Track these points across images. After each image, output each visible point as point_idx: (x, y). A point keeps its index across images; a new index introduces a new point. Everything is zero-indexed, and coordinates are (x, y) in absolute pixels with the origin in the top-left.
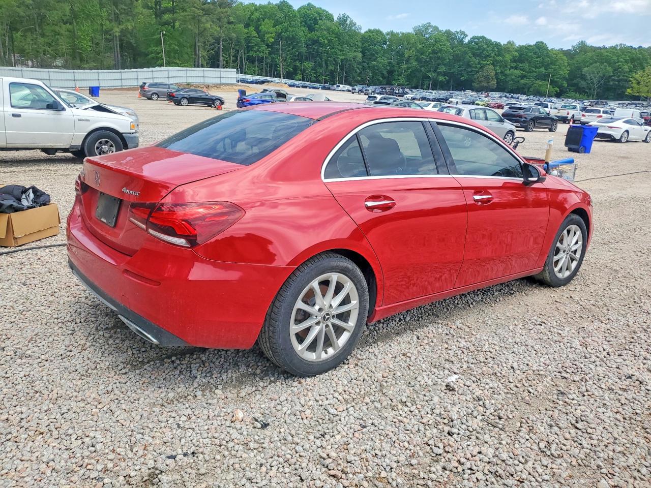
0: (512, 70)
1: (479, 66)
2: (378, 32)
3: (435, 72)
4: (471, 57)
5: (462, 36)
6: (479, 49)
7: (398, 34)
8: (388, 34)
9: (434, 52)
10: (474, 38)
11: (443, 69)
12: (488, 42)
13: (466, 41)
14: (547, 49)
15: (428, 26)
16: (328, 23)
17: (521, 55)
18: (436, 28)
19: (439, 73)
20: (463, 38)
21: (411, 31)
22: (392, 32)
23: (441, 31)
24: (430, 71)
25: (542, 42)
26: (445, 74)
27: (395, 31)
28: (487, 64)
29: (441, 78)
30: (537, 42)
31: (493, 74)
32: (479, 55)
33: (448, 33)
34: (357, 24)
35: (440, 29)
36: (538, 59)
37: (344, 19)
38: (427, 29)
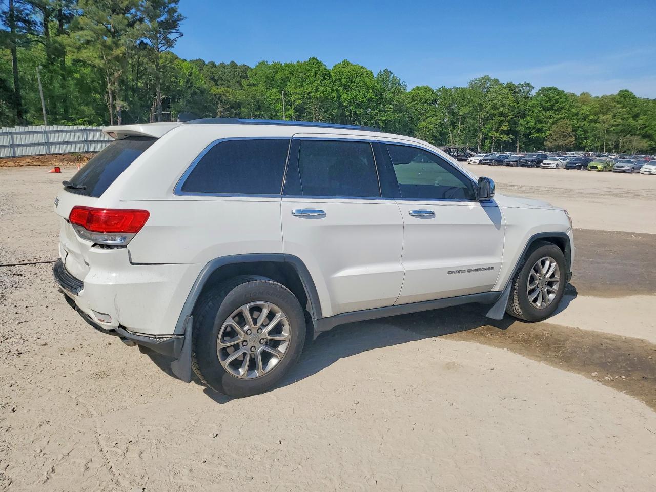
0: (593, 124)
1: (551, 121)
2: (427, 89)
3: (497, 131)
4: (540, 111)
5: (528, 89)
6: (550, 100)
7: (450, 89)
9: (494, 107)
10: (543, 90)
12: (560, 93)
13: (533, 93)
14: (634, 97)
15: (486, 78)
16: (367, 80)
17: (601, 106)
18: (496, 81)
19: (503, 132)
20: (531, 91)
21: (465, 85)
22: (444, 88)
23: (501, 84)
24: (491, 130)
25: (627, 91)
26: (509, 133)
27: (447, 87)
28: (562, 118)
29: (504, 138)
30: (620, 91)
31: (570, 129)
32: (551, 108)
33: (510, 86)
34: (401, 81)
35: (501, 81)
36: (624, 109)
37: (385, 76)
38: (485, 82)
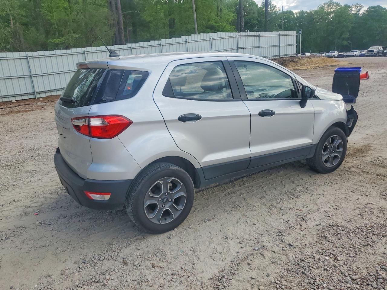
2: (290, 13)
3: (339, 38)
5: (359, 8)
6: (378, 15)
7: (307, 12)
8: (299, 13)
11: (347, 35)
12: (383, 10)
13: (362, 11)
15: (330, 3)
18: (337, 4)
19: (344, 39)
20: (360, 9)
21: (317, 8)
22: (302, 13)
23: (341, 6)
26: (348, 39)
27: (304, 10)
29: (345, 43)
32: (378, 20)
33: (347, 7)
35: (340, 4)
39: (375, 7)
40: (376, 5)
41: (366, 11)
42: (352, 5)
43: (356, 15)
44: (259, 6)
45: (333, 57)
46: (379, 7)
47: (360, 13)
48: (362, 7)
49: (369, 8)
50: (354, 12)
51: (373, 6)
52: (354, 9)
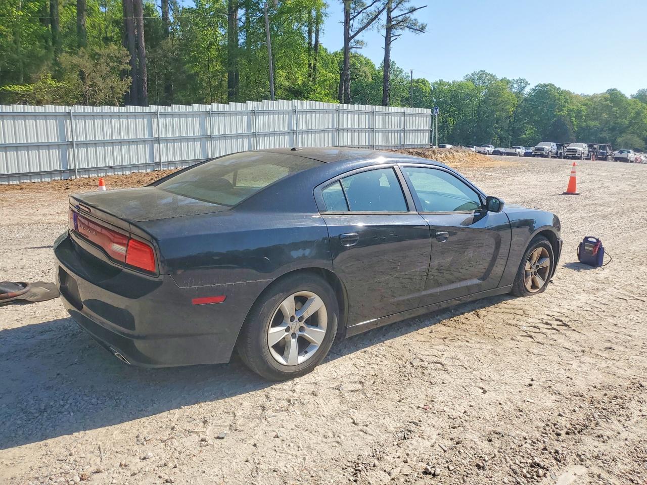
2: (424, 81)
5: (523, 85)
8: (436, 83)
10: (540, 86)
12: (557, 90)
13: (527, 90)
14: (623, 96)
15: (481, 75)
18: (492, 77)
20: (524, 87)
21: (462, 79)
23: (498, 79)
25: (614, 90)
27: (445, 80)
33: (505, 81)
35: (496, 76)
38: (480, 77)
39: (545, 85)
40: (547, 83)
41: (533, 90)
42: (513, 80)
43: (518, 94)
44: (377, 68)
45: (486, 154)
46: (551, 85)
47: (525, 92)
48: (527, 83)
49: (537, 86)
50: (516, 91)
51: (542, 83)
52: (515, 86)
